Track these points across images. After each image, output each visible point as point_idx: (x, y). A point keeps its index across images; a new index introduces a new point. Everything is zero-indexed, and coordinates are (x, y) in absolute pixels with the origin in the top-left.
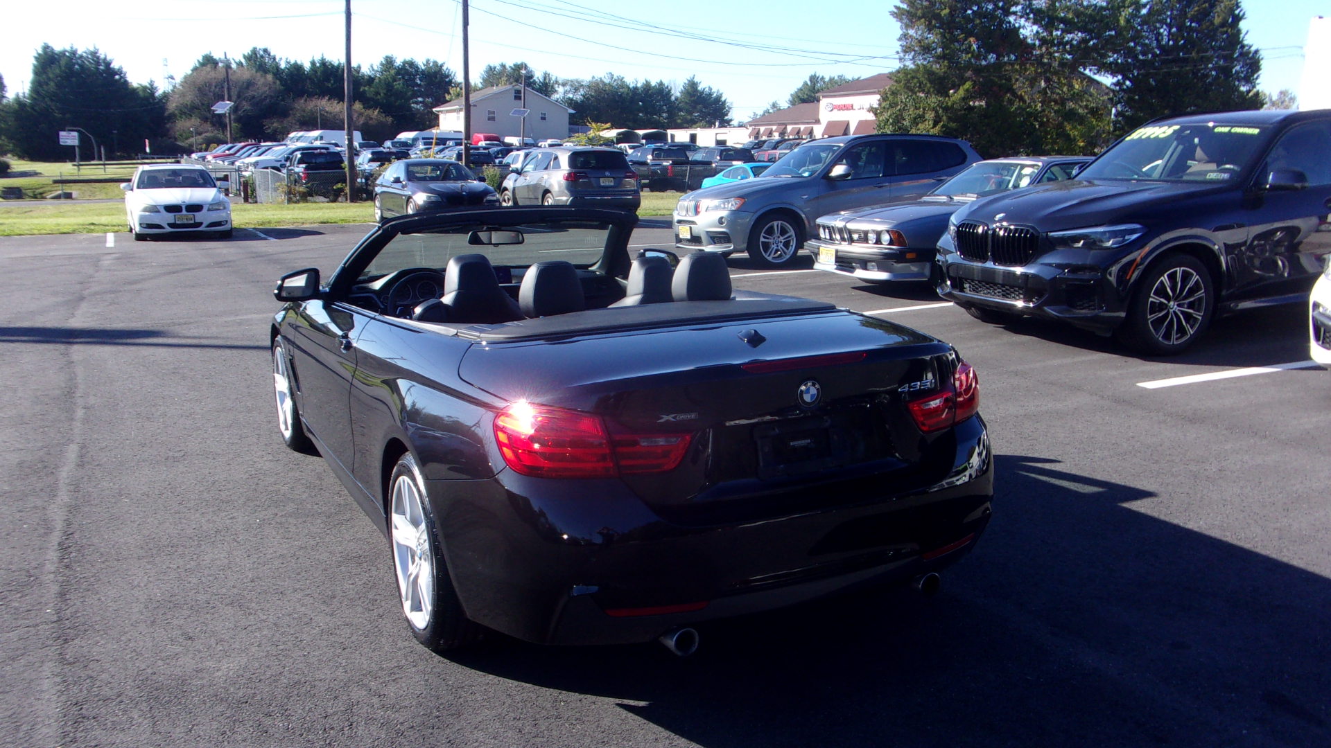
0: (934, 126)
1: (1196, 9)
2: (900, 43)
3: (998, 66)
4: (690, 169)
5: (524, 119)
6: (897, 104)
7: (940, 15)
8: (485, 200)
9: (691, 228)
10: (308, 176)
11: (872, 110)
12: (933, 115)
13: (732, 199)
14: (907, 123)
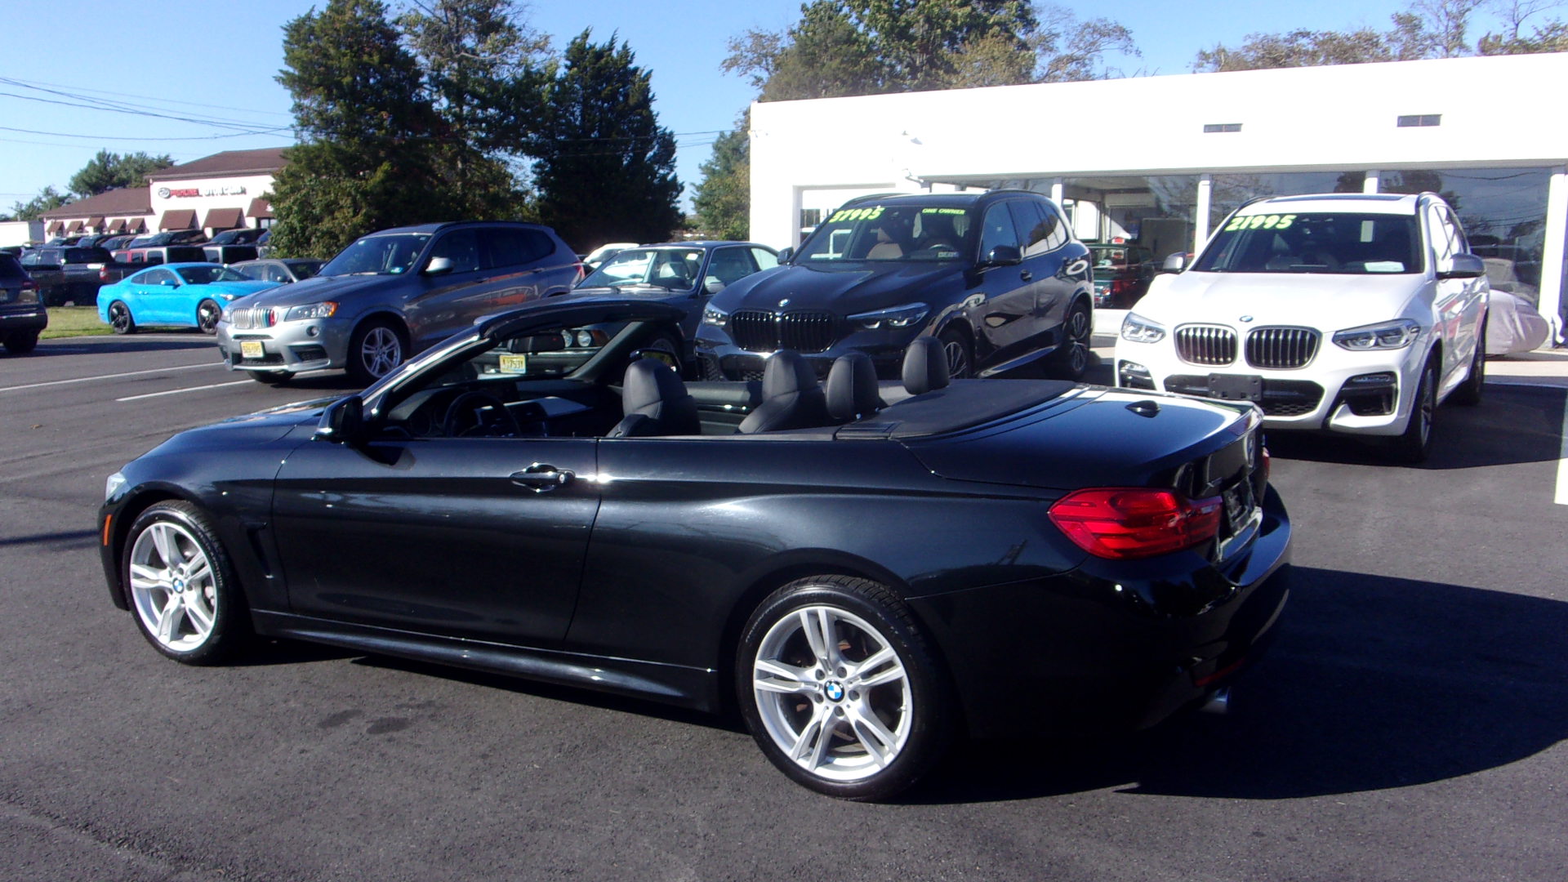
0: (356, 214)
1: (609, 88)
6: (299, 190)
7: (339, 82)
9: (263, 344)
12: (349, 201)
13: (320, 304)
14: (317, 211)
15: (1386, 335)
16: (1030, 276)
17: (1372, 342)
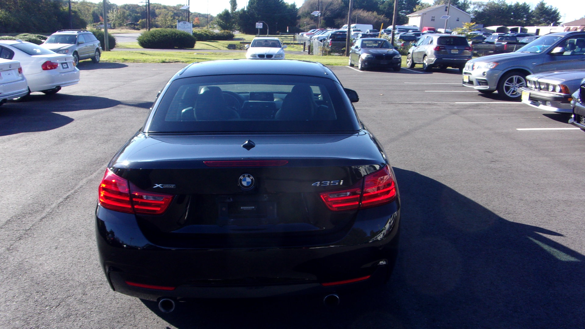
4: (516, 46)
5: (447, 20)
8: (393, 58)
9: (469, 77)
10: (332, 44)
13: (492, 63)
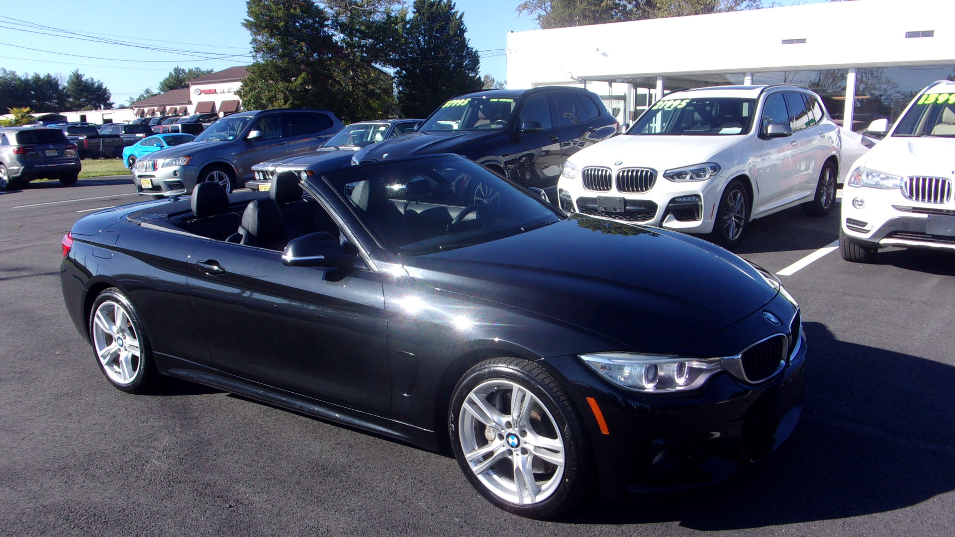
1: (438, 25)
2: (252, 45)
3: (320, 61)
4: (103, 141)
6: (255, 89)
7: (278, 25)
11: (238, 93)
12: (282, 96)
13: (181, 158)
14: (264, 102)
15: (697, 173)
16: (557, 138)
17: (688, 177)
